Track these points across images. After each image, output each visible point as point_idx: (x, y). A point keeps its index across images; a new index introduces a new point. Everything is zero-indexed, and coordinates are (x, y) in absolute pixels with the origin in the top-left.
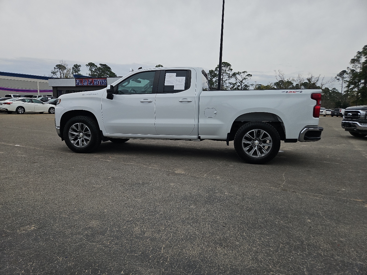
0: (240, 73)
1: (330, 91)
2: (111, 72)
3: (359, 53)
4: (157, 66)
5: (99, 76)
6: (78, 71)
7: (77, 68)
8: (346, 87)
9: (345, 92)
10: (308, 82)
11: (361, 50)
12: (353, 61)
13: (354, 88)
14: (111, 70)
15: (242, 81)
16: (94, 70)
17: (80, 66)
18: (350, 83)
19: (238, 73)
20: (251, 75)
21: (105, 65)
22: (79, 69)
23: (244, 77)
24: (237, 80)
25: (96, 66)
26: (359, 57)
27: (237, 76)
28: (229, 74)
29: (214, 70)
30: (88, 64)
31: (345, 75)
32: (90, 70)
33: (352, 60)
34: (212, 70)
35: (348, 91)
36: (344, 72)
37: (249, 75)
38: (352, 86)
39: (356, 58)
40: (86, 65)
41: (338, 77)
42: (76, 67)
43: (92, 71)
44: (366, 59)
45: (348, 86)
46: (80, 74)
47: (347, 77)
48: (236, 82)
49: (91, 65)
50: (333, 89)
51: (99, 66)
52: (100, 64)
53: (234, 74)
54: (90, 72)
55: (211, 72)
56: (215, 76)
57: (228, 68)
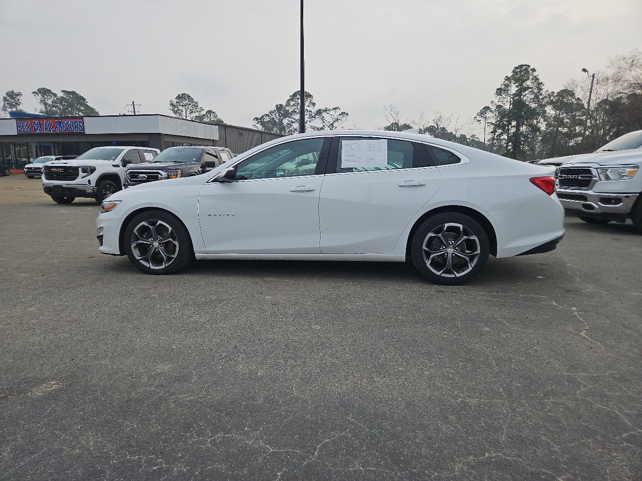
0: (329, 110)
1: (468, 140)
2: (87, 107)
3: (507, 79)
4: (179, 95)
5: (62, 113)
6: (17, 104)
7: (14, 98)
8: (492, 132)
9: (488, 141)
10: (435, 125)
11: (510, 74)
12: (499, 92)
13: (501, 134)
14: (87, 102)
15: (332, 124)
16: (49, 102)
17: (19, 94)
18: (497, 126)
19: (325, 111)
20: (347, 114)
21: (73, 93)
22: (18, 100)
23: (336, 117)
24: (324, 122)
25: (55, 95)
26: (507, 86)
27: (324, 114)
28: (311, 111)
29: (284, 104)
30: (38, 90)
31: (489, 114)
32: (43, 102)
33: (498, 89)
34: (281, 105)
35: (493, 139)
36: (487, 108)
37: (344, 113)
38: (500, 131)
39: (503, 87)
40: (33, 93)
41: (479, 118)
42: (12, 97)
43: (46, 104)
44: (517, 89)
45: (494, 132)
46: (21, 111)
47: (492, 117)
48: (324, 126)
49: (44, 92)
50: (472, 136)
51: (62, 95)
52: (63, 91)
53: (319, 112)
54: (42, 107)
55: (279, 108)
56: (287, 114)
57: (309, 101)
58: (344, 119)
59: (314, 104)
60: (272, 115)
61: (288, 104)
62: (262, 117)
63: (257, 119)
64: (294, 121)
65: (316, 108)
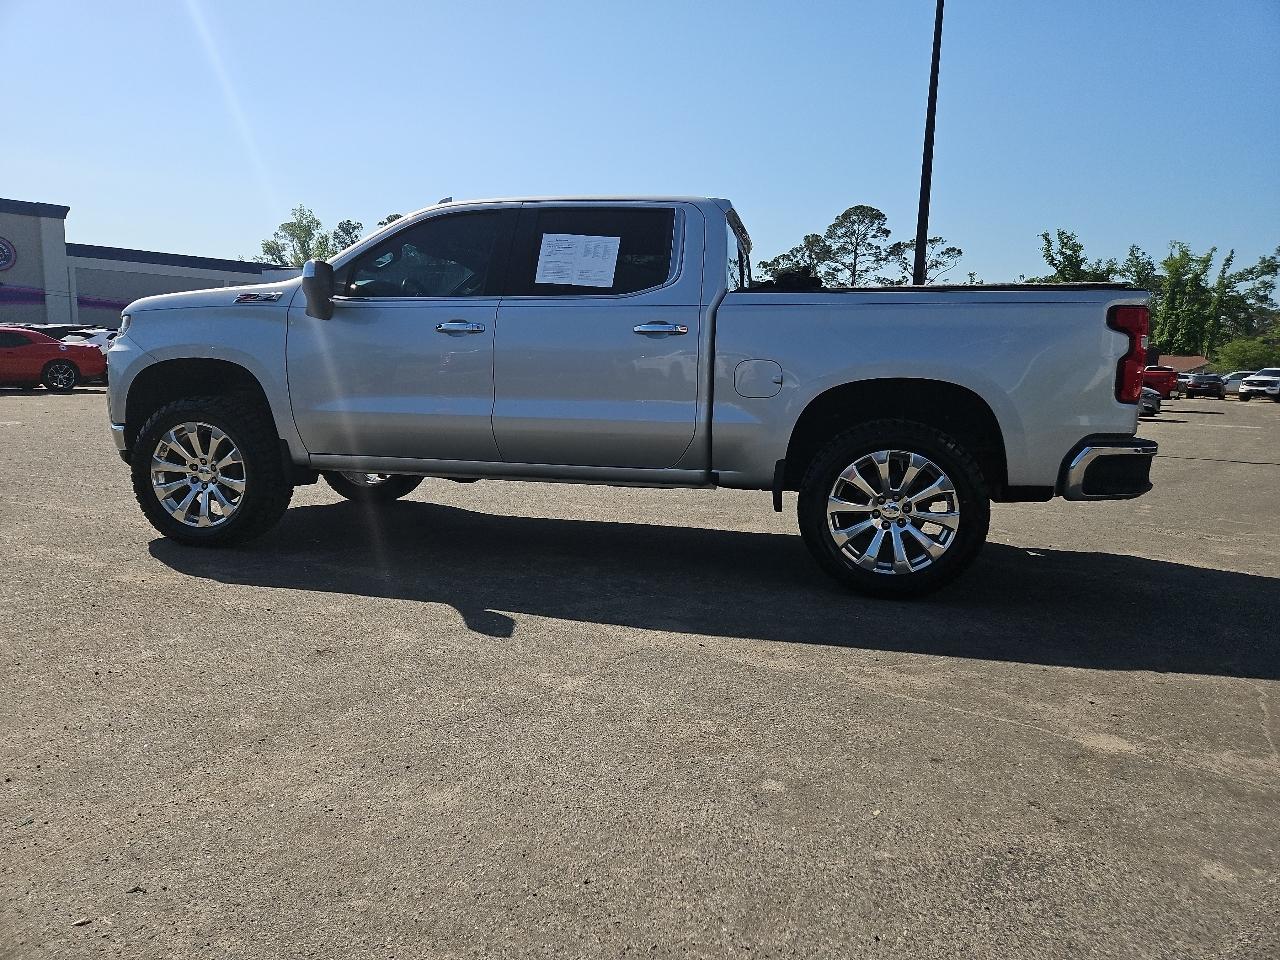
20: (960, 252)
24: (905, 268)
28: (878, 248)
29: (823, 234)
34: (815, 235)
37: (953, 249)
48: (904, 277)
53: (897, 250)
55: (812, 241)
56: (826, 254)
57: (875, 226)
58: (950, 262)
59: (887, 232)
60: (795, 257)
61: (831, 234)
62: (776, 260)
63: (765, 264)
64: (841, 267)
65: (892, 240)
